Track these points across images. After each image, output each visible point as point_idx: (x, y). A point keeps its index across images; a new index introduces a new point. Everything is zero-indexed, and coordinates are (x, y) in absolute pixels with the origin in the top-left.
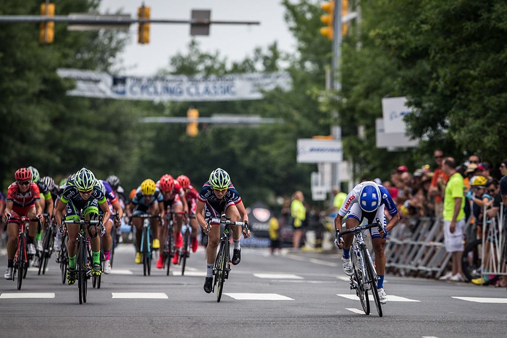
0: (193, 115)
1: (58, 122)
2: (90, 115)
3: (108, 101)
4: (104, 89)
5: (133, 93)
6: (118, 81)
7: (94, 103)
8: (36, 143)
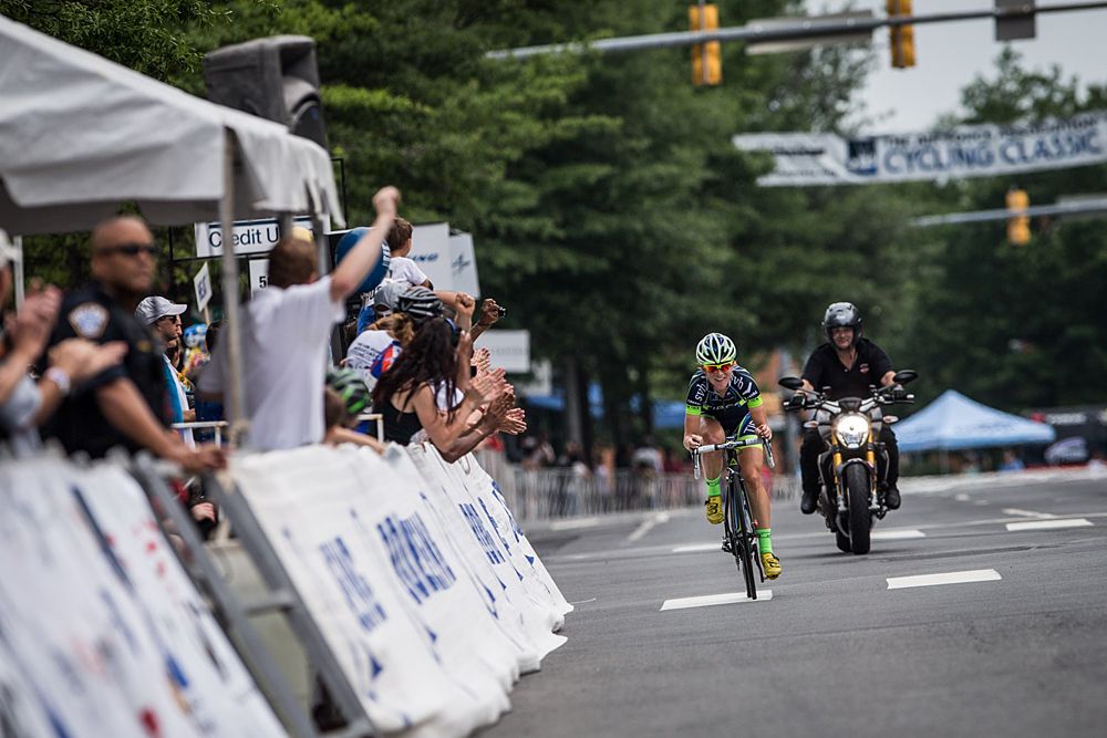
0: (1018, 201)
1: (744, 242)
2: (808, 222)
3: (843, 190)
4: (833, 166)
5: (892, 169)
6: (859, 147)
7: (815, 196)
8: (705, 289)
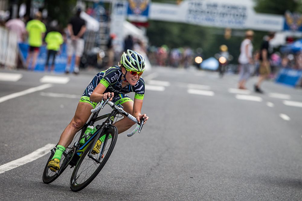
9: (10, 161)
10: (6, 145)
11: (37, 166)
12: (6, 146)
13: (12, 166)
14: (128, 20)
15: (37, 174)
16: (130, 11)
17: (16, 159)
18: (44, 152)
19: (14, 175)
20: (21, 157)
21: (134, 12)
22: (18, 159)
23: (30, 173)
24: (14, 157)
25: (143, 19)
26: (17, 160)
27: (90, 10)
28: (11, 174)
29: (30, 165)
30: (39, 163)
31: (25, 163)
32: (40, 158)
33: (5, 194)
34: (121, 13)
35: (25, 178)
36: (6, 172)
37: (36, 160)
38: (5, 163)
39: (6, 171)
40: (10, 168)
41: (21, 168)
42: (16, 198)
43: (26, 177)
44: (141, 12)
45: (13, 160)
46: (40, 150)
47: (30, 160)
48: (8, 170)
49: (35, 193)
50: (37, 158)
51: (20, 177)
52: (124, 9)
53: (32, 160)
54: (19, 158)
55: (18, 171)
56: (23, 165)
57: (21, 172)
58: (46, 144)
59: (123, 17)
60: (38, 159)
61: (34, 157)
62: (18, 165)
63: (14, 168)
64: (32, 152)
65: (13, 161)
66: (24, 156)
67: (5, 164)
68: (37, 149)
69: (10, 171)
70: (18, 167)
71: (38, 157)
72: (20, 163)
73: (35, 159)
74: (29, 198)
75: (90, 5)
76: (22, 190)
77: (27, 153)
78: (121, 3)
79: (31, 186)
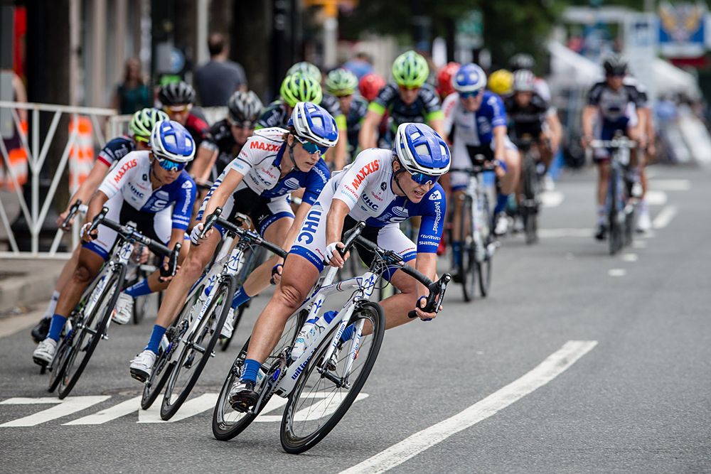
9: (501, 386)
10: (480, 353)
11: (561, 394)
12: (480, 355)
13: (508, 397)
14: (662, 57)
15: (566, 411)
16: (664, 37)
17: (511, 382)
18: (565, 362)
19: (518, 418)
20: (520, 376)
21: (674, 36)
22: (514, 381)
23: (552, 409)
24: (506, 378)
25: (693, 50)
26: (514, 383)
27: (575, 41)
28: (512, 414)
29: (544, 390)
30: (562, 385)
31: (533, 389)
32: (561, 374)
33: (515, 461)
34: (644, 43)
35: (543, 422)
36: (499, 411)
37: (555, 379)
38: (492, 393)
39: (500, 409)
40: (504, 401)
41: (529, 402)
42: (541, 468)
43: (547, 420)
44: (688, 37)
45: (506, 384)
46: (555, 357)
47: (541, 381)
48: (503, 407)
49: (578, 453)
50: (554, 375)
51: (532, 419)
52: (651, 34)
53: (546, 380)
54: (516, 378)
55: (524, 407)
56: (531, 393)
57: (531, 409)
58: (564, 342)
59: (650, 51)
60: (558, 377)
61: (548, 374)
62: (520, 395)
63: (513, 401)
64: (540, 363)
65: (507, 387)
66: (526, 373)
67: (492, 395)
68: (549, 355)
69: (508, 408)
70: (521, 399)
71: (555, 372)
72: (523, 388)
73: (551, 378)
74: (568, 464)
75: (575, 31)
76: (548, 448)
77: (531, 365)
78: (642, 21)
79: (562, 437)
